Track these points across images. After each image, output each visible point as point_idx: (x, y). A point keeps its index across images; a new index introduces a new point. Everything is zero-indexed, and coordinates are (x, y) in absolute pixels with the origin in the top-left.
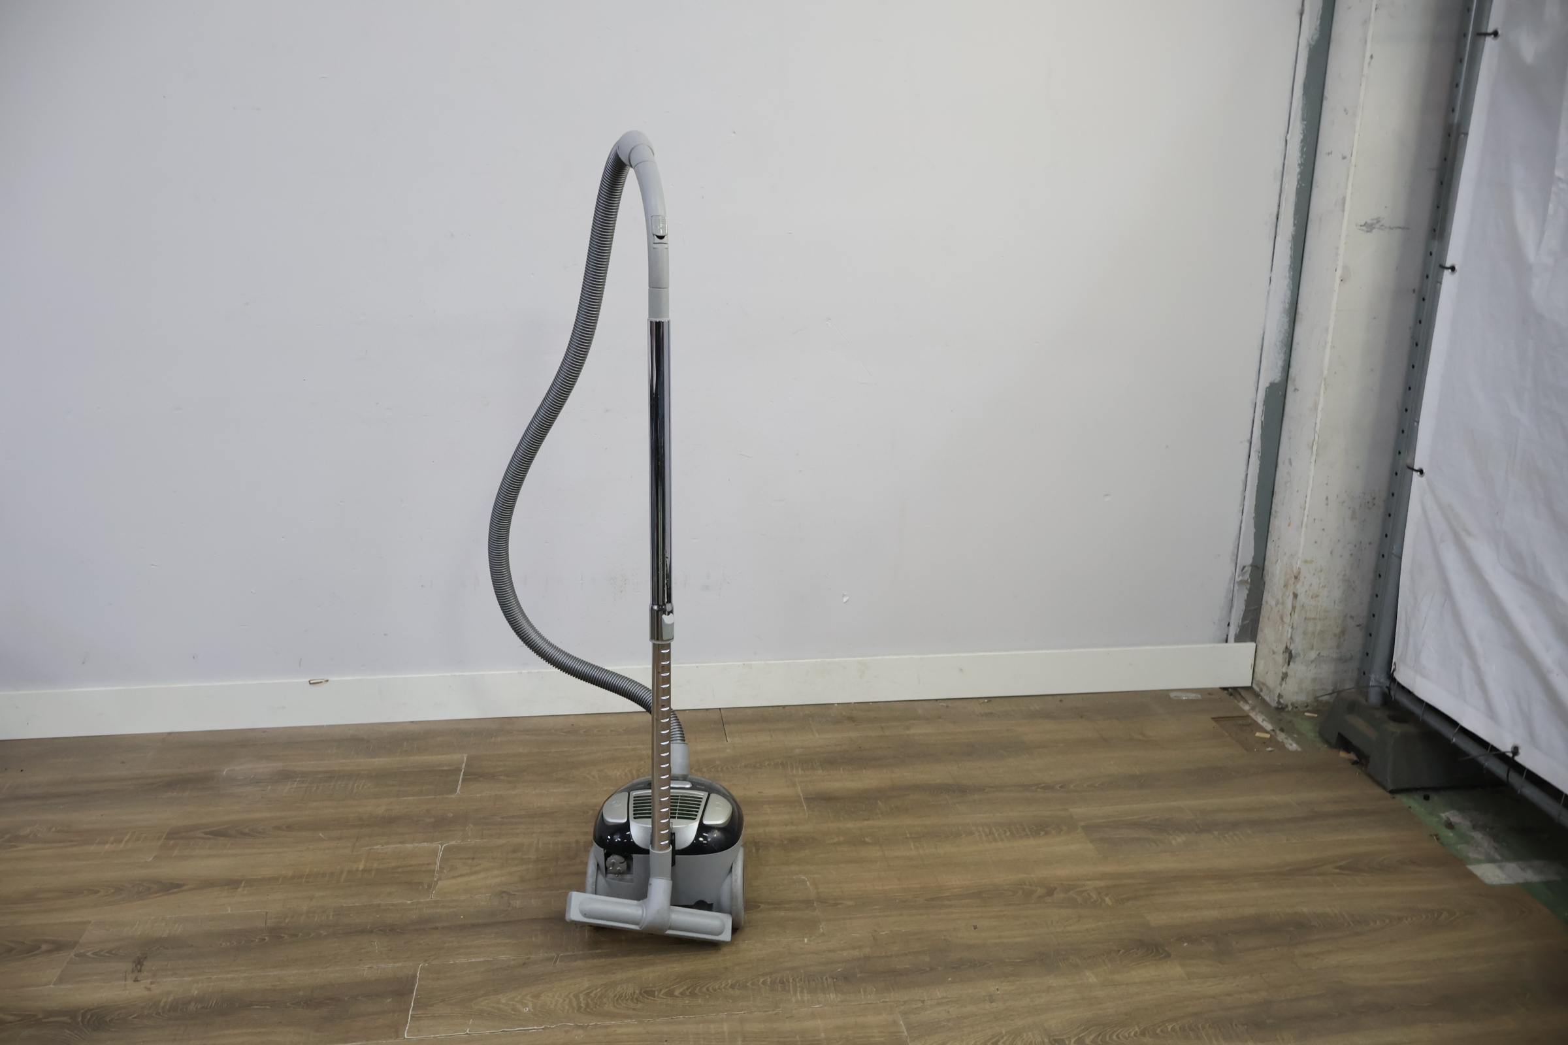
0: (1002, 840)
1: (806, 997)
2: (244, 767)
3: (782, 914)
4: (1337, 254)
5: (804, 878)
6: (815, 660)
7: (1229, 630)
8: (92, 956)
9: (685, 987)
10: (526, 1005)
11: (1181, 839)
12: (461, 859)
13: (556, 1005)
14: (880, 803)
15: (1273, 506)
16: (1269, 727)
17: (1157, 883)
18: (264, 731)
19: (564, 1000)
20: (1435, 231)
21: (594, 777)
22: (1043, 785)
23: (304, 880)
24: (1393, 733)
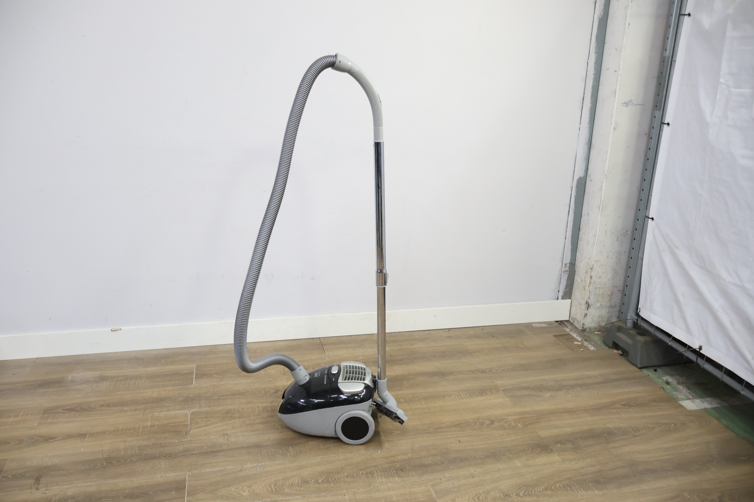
0: (466, 398)
1: (384, 480)
2: (79, 375)
4: (612, 117)
6: (366, 313)
7: (559, 294)
8: (11, 477)
9: (324, 478)
10: (245, 491)
11: (548, 394)
12: (201, 418)
13: (260, 491)
15: (580, 235)
16: (580, 339)
17: (540, 416)
18: (88, 355)
19: (264, 488)
20: (657, 106)
21: (262, 374)
22: (481, 371)
23: (120, 432)
24: (640, 341)
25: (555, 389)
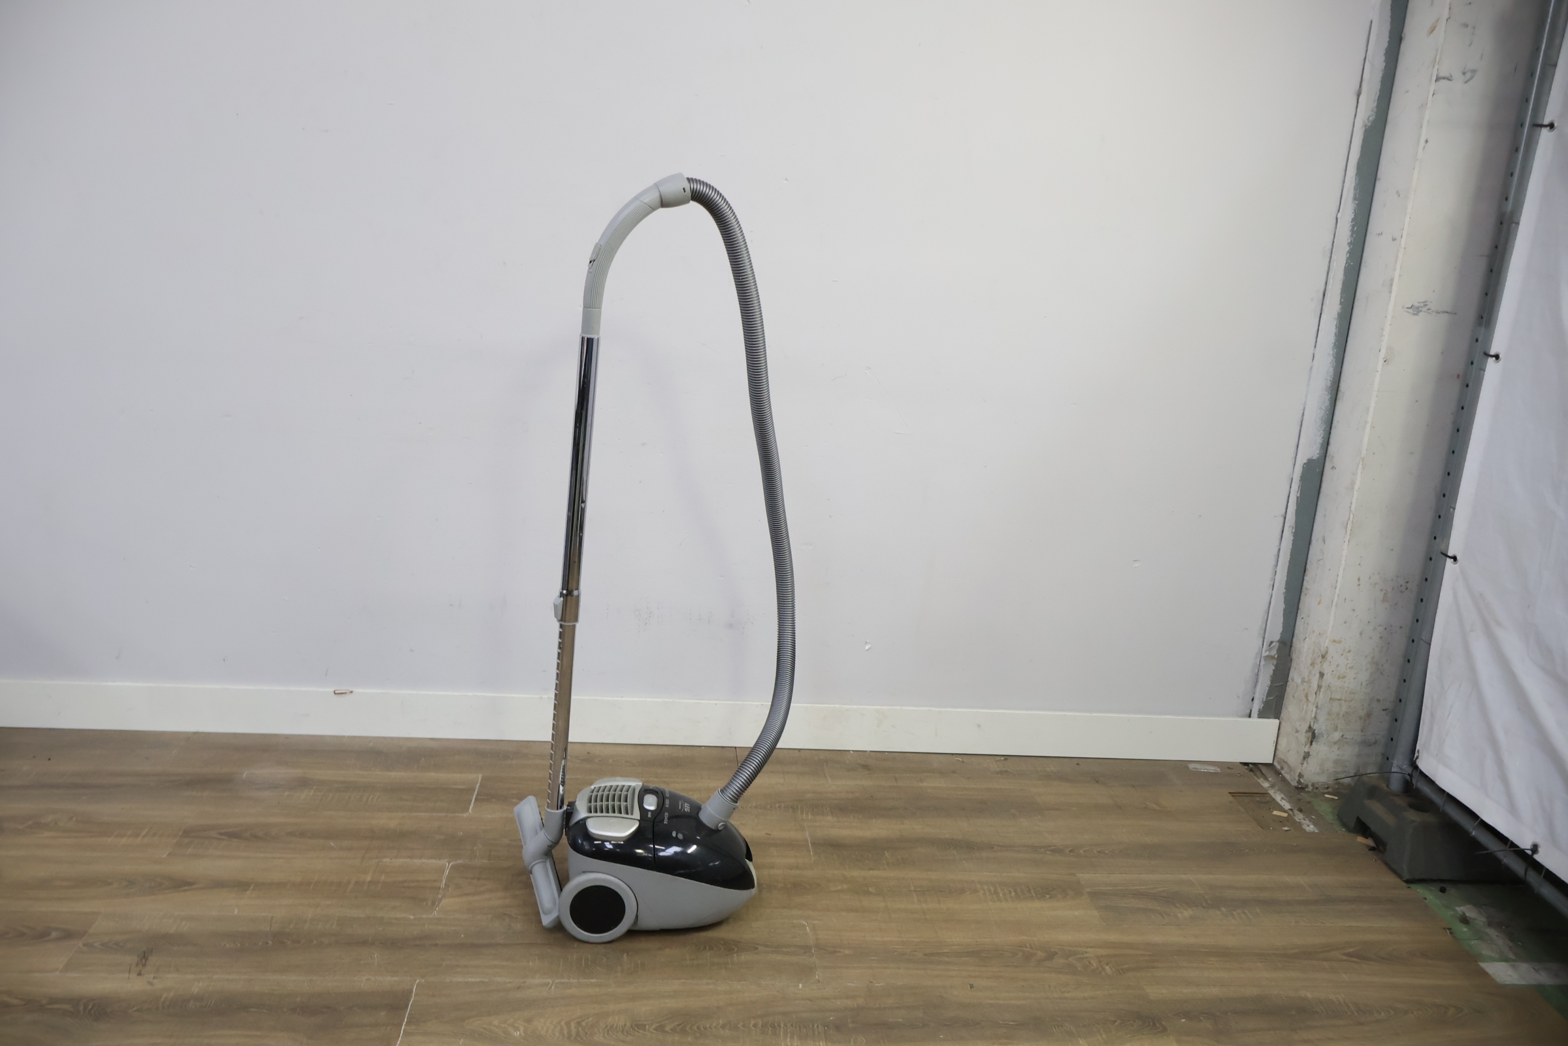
0: (1007, 900)
1: (796, 1043)
2: (265, 771)
3: (779, 957)
4: (1382, 335)
5: (804, 922)
7: (1252, 705)
8: (99, 946)
9: (676, 1023)
10: (517, 1029)
11: (1188, 913)
12: (467, 878)
13: (547, 1032)
14: (887, 854)
15: (1305, 582)
16: (1287, 806)
17: (1158, 956)
18: (287, 737)
19: (556, 1027)
20: (1482, 318)
22: (1053, 848)
23: (312, 887)
24: (1413, 821)
25: (1204, 904)
